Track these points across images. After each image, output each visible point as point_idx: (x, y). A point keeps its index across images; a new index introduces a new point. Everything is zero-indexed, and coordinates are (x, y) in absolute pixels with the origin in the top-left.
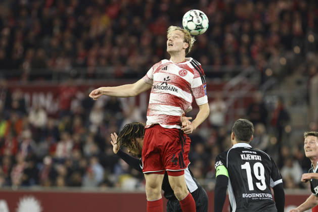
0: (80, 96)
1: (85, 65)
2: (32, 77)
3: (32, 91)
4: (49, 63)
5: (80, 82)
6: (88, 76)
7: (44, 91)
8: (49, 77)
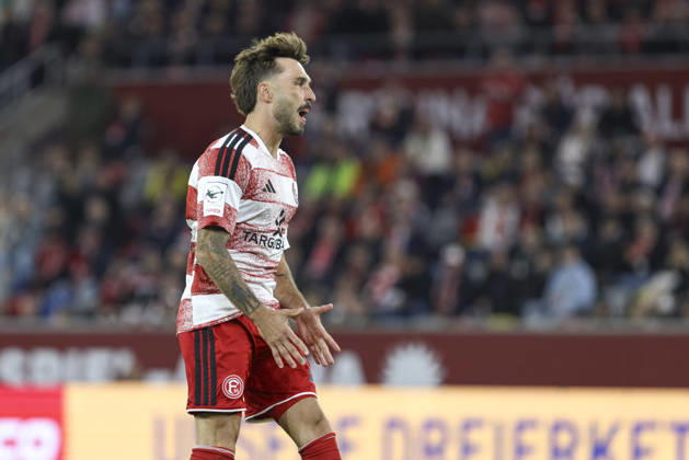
0: (535, 96)
1: (550, 20)
2: (418, 53)
3: (417, 85)
4: (461, 17)
5: (536, 62)
6: (556, 49)
7: (448, 86)
8: (459, 52)
